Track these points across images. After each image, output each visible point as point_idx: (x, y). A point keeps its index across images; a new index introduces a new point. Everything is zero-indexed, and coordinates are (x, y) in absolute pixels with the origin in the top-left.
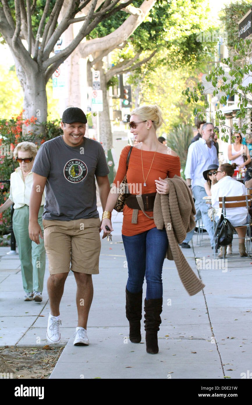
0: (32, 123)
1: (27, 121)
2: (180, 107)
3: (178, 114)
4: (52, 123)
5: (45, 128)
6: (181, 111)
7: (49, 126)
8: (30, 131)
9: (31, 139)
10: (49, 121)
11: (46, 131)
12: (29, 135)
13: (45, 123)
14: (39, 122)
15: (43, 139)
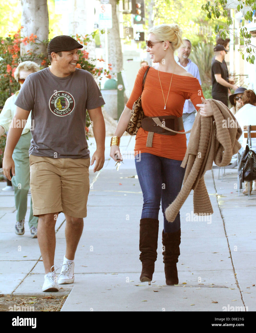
0: (32, 41)
1: (26, 39)
8: (29, 51)
12: (28, 55)
13: (46, 41)
14: (39, 41)
15: (44, 60)
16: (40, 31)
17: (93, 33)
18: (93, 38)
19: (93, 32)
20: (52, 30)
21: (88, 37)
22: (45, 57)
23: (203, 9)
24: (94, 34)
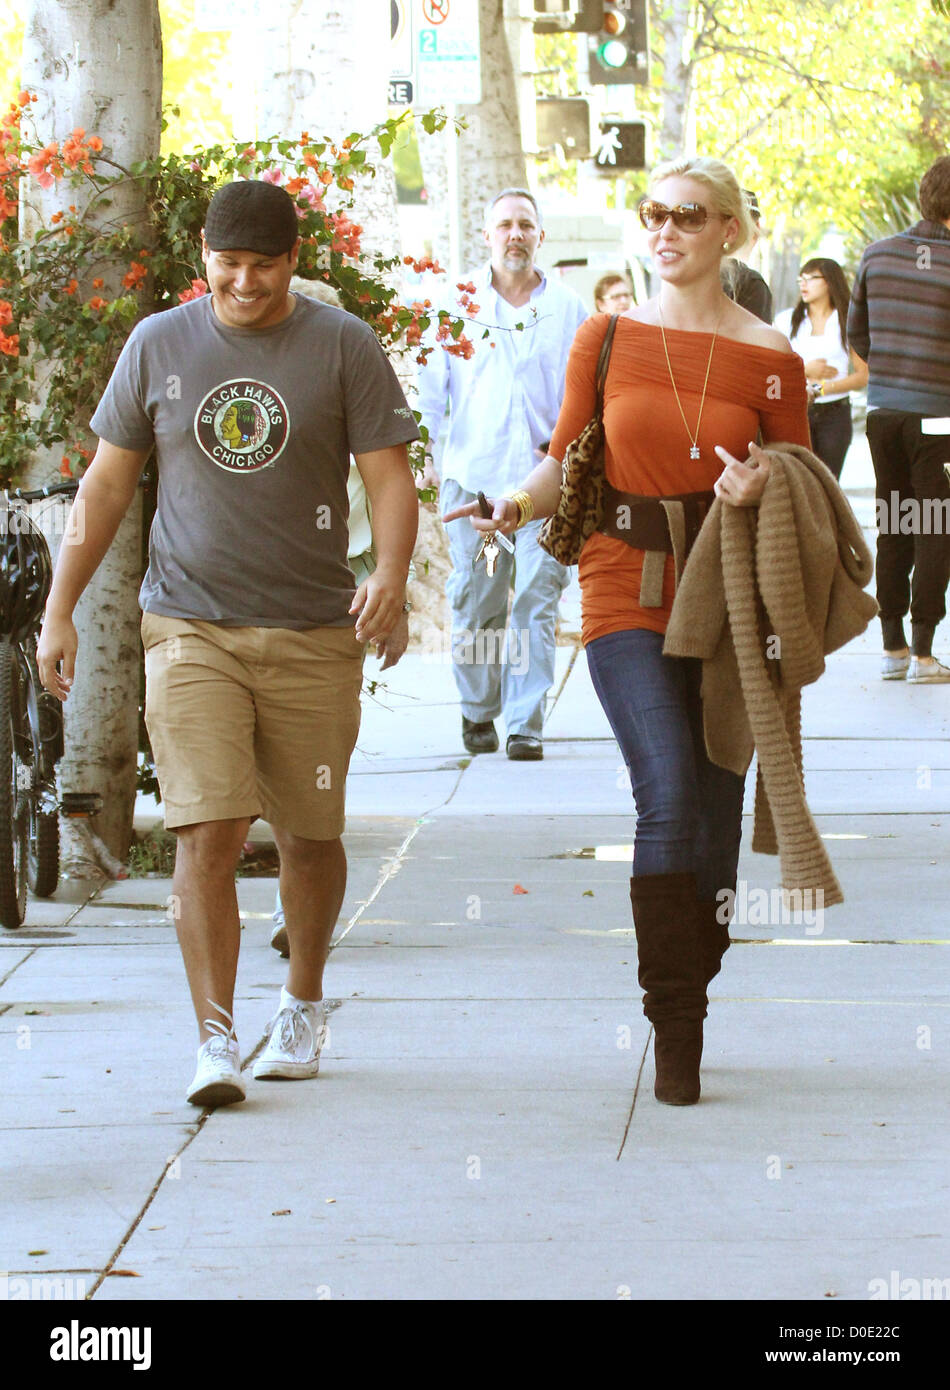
0: (75, 168)
1: (49, 154)
2: (923, 83)
3: (913, 121)
4: (190, 167)
5: (150, 199)
6: (928, 109)
7: (172, 188)
8: (61, 215)
9: (67, 263)
10: (174, 158)
11: (155, 216)
12: (56, 238)
13: (149, 169)
14: (114, 165)
15: (140, 261)
16: (118, 114)
17: (384, 127)
18: (386, 153)
19: (384, 121)
20: (177, 112)
21: (360, 147)
22: (144, 248)
23: (941, 8)
24: (388, 133)
